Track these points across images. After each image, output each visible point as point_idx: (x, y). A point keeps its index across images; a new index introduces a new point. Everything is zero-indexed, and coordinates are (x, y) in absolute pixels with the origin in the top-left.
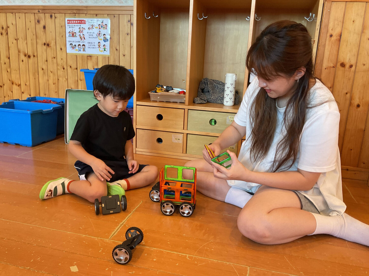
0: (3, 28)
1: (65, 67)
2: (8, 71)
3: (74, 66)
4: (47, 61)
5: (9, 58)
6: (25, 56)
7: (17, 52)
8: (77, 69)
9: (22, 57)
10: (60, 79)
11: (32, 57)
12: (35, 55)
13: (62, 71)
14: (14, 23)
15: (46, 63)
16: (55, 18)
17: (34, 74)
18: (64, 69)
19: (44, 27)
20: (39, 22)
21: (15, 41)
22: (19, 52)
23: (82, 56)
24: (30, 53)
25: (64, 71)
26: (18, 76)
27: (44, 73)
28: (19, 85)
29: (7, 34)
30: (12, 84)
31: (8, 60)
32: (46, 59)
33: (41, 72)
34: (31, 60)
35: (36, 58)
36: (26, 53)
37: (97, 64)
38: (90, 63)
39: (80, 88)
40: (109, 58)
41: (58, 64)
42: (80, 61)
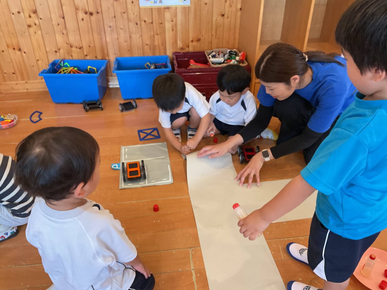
1: (138, 22)
2: (63, 34)
3: (149, 21)
4: (115, 17)
5: (64, 18)
6: (86, 13)
7: (74, 10)
8: (152, 23)
9: (81, 15)
10: (133, 36)
11: (95, 14)
12: (99, 11)
13: (135, 27)
15: (114, 19)
17: (99, 34)
18: (137, 24)
22: (77, 9)
23: (159, 9)
24: (91, 9)
25: (138, 27)
26: (78, 38)
27: (112, 31)
28: (81, 48)
30: (71, 47)
31: (62, 20)
32: (114, 16)
33: (108, 30)
34: (93, 18)
35: (100, 15)
36: (87, 10)
37: (176, 16)
38: (168, 15)
39: (156, 43)
40: (189, 8)
41: (129, 20)
42: (155, 14)
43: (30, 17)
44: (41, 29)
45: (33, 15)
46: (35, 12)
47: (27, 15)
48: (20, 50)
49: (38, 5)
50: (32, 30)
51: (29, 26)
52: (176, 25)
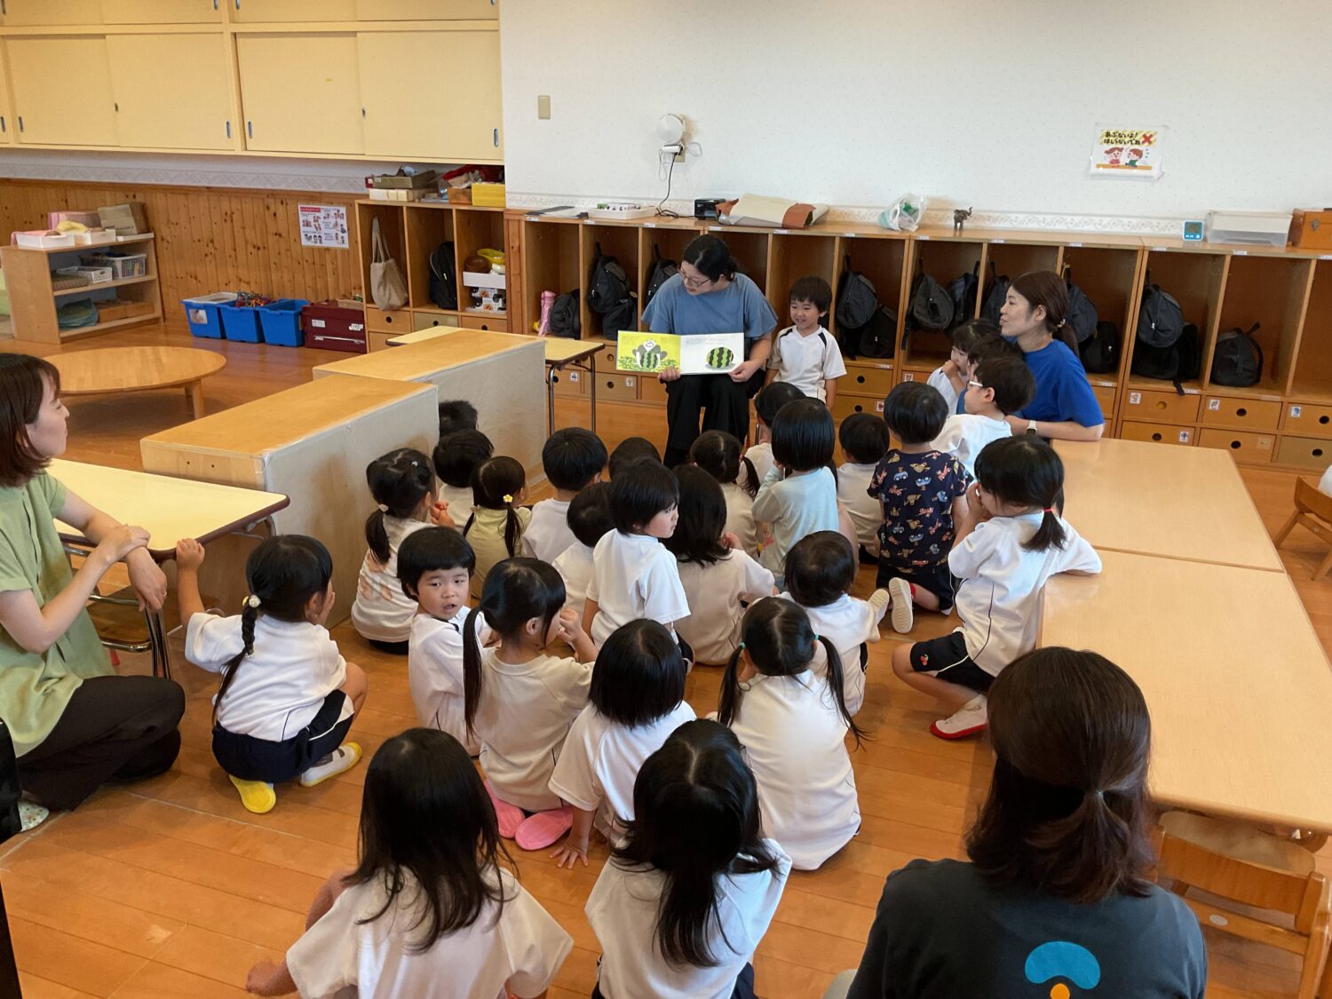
0: (226, 214)
1: (301, 262)
3: (310, 261)
4: (279, 254)
5: (235, 250)
6: (254, 247)
7: (245, 242)
8: (314, 263)
9: (250, 248)
10: (296, 275)
11: (262, 249)
12: (266, 246)
13: (298, 266)
14: (239, 208)
15: (279, 256)
16: (287, 204)
17: (265, 269)
18: (299, 263)
19: (275, 214)
20: (268, 208)
21: (241, 230)
22: (247, 242)
23: (320, 249)
24: (260, 245)
25: (300, 266)
26: (246, 271)
27: (277, 269)
28: (248, 283)
29: (232, 220)
30: (240, 280)
31: (234, 252)
32: (278, 252)
33: (273, 266)
34: (261, 252)
35: (266, 251)
36: (255, 244)
37: (336, 258)
38: (328, 257)
39: (319, 286)
40: (348, 251)
41: (292, 259)
42: (316, 255)
43: (208, 246)
44: (215, 259)
45: (210, 245)
46: (212, 241)
47: (205, 244)
48: (196, 278)
49: (215, 234)
50: (207, 258)
51: (206, 255)
52: (337, 268)
